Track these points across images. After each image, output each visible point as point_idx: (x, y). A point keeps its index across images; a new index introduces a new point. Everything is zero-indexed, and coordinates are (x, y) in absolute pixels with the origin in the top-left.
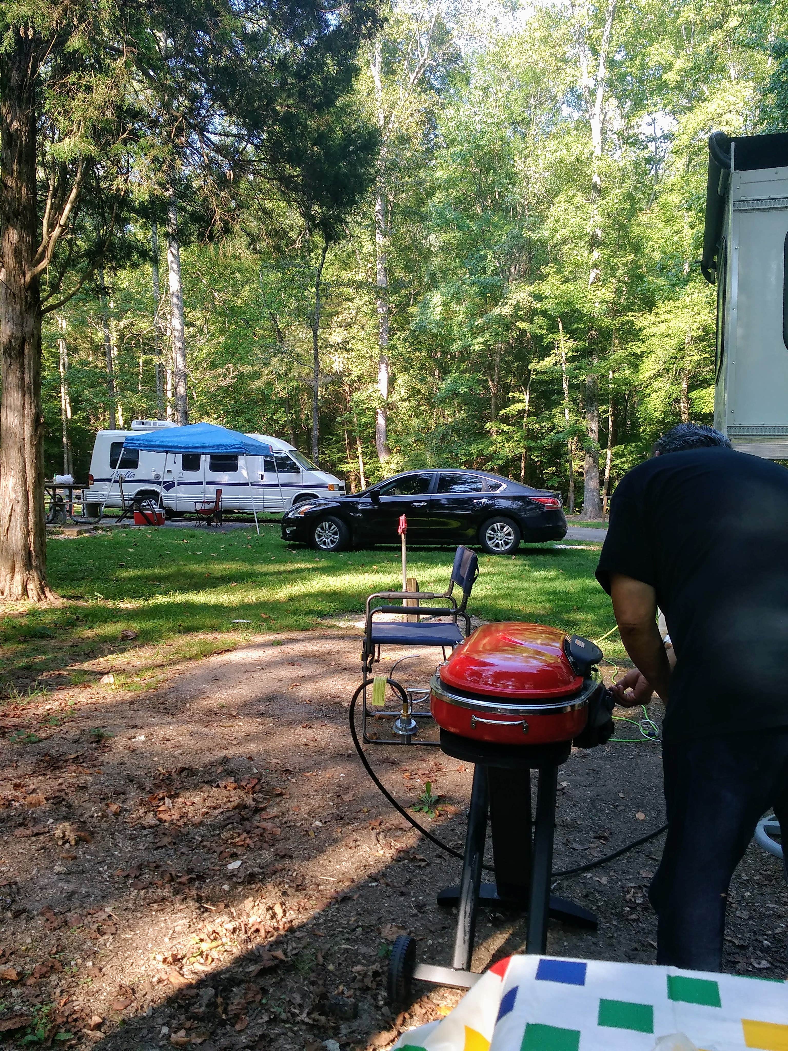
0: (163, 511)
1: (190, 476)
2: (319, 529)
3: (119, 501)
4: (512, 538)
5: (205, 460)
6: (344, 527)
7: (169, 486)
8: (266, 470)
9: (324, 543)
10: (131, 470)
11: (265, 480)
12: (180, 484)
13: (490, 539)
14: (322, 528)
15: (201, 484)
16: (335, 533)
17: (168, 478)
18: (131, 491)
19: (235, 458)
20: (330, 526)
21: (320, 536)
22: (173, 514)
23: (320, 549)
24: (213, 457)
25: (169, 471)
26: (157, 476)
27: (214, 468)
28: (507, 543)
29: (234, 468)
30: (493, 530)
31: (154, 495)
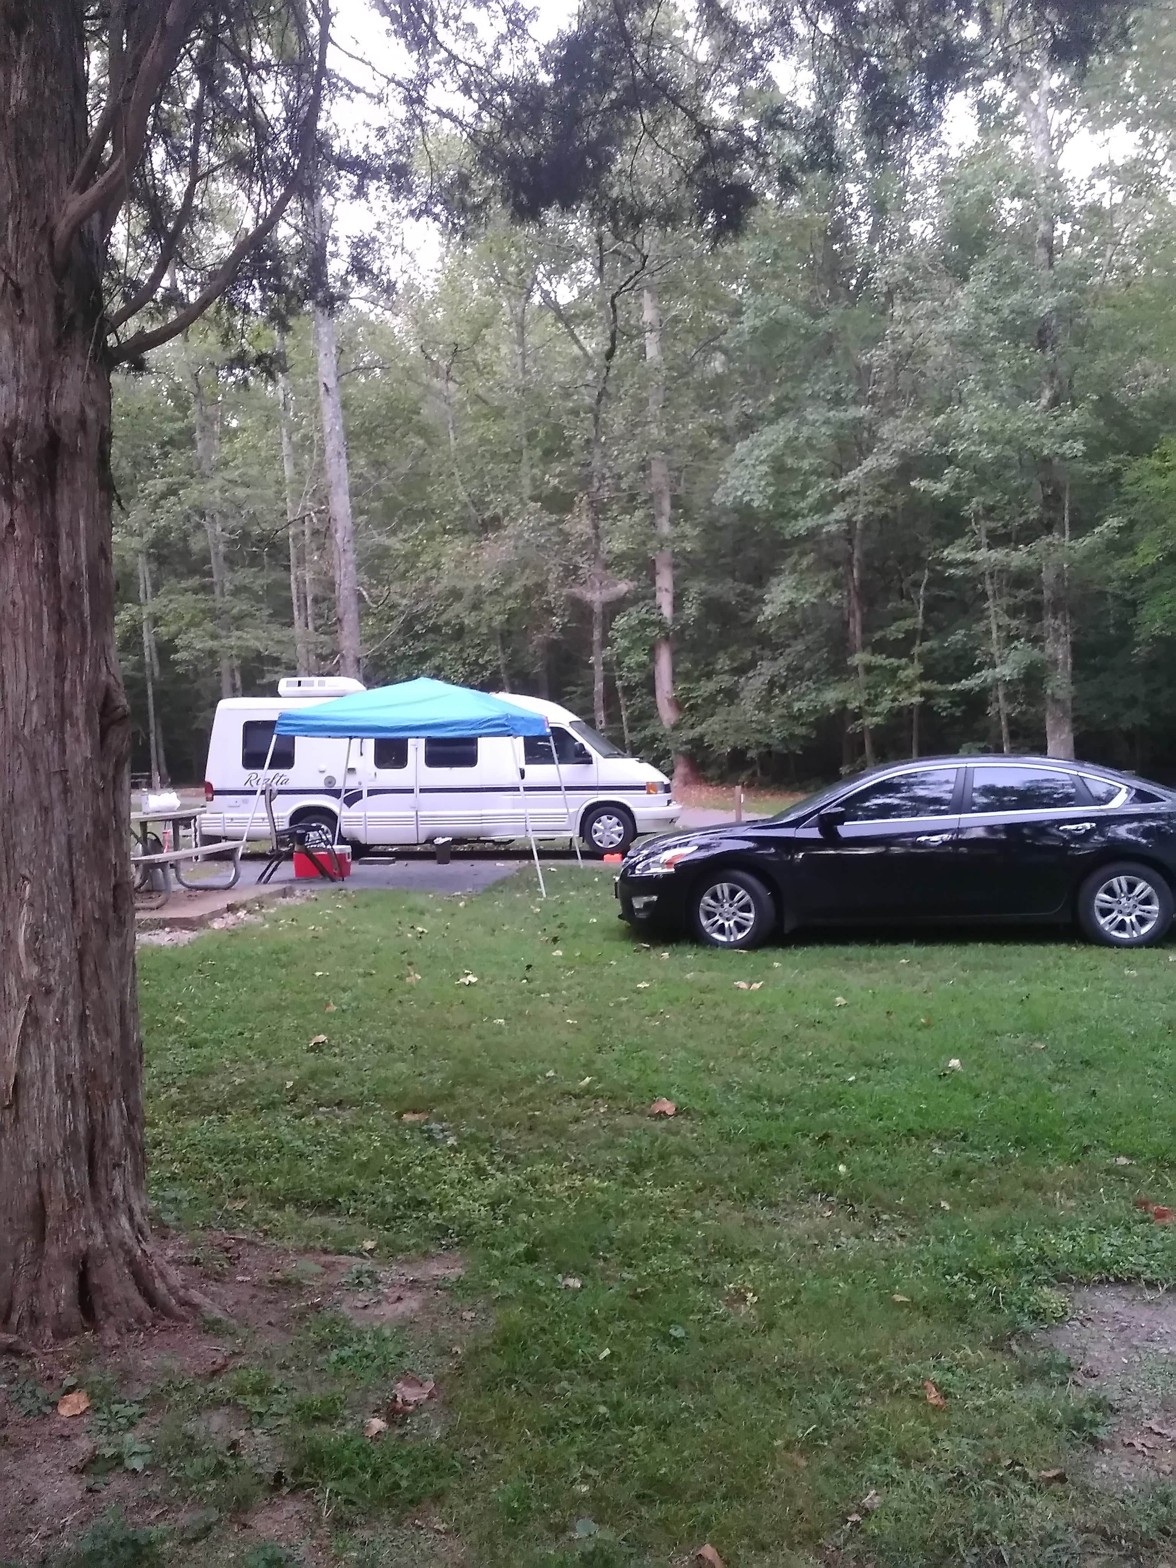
0: (347, 849)
1: (391, 777)
2: (707, 899)
3: (265, 828)
4: (1155, 908)
5: (416, 750)
6: (765, 895)
7: (352, 798)
8: (528, 762)
9: (721, 930)
10: (281, 772)
11: (529, 781)
12: (371, 793)
13: (1105, 912)
14: (715, 897)
15: (411, 791)
16: (746, 908)
17: (352, 783)
18: (286, 808)
19: (472, 742)
20: (733, 893)
21: (709, 915)
22: (361, 850)
23: (716, 943)
24: (430, 741)
25: (352, 770)
26: (330, 780)
27: (433, 760)
28: (1142, 921)
29: (470, 760)
30: (1110, 892)
31: (329, 817)
